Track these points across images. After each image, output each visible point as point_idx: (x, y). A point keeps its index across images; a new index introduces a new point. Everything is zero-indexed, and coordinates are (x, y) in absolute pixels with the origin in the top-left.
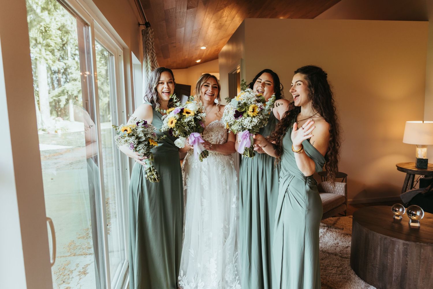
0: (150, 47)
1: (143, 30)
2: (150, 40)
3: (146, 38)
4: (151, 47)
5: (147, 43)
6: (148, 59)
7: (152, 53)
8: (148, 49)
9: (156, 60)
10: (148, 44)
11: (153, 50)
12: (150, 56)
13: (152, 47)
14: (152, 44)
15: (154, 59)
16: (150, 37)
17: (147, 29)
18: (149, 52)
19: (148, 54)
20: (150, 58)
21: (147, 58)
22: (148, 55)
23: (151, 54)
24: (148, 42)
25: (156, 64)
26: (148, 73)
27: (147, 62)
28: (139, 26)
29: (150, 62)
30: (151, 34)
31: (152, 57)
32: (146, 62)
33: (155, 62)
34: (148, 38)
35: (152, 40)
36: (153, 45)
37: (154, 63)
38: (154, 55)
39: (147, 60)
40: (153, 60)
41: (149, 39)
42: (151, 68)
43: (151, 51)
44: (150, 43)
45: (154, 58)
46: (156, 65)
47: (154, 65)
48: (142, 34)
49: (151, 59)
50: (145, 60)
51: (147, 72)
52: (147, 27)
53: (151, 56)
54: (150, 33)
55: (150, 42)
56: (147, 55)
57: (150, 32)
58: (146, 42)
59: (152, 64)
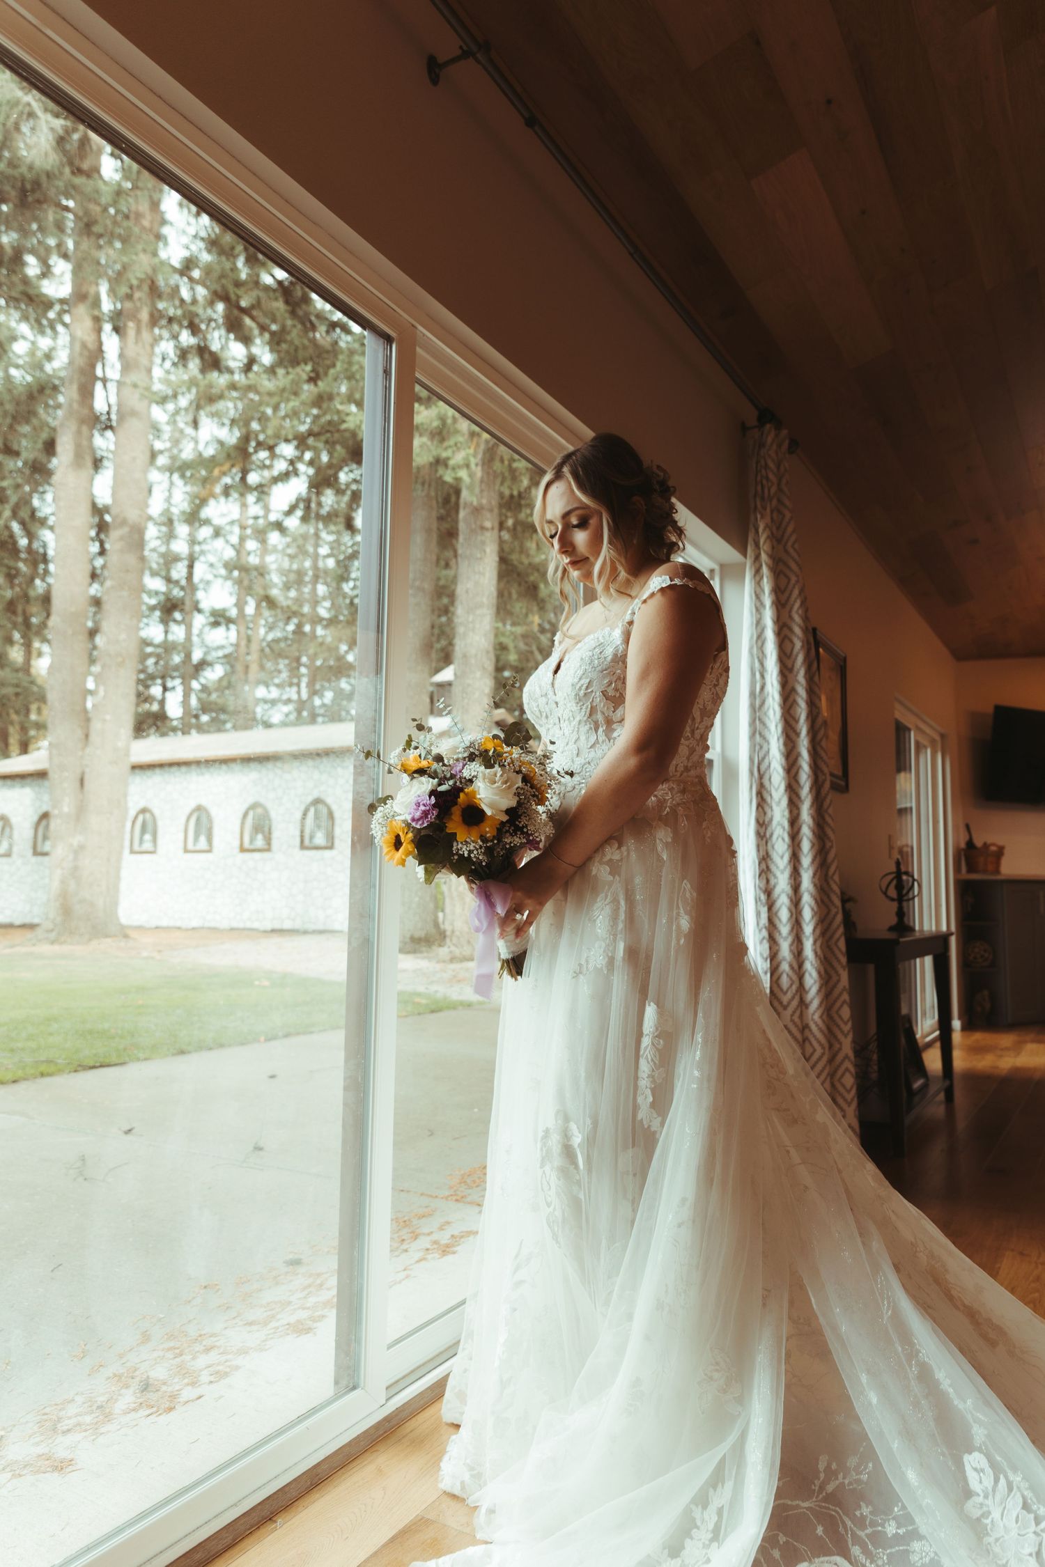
0: (769, 490)
2: (771, 465)
3: (757, 462)
4: (773, 490)
5: (759, 478)
7: (779, 512)
8: (763, 499)
9: (793, 531)
10: (764, 482)
11: (779, 501)
12: (768, 519)
13: (780, 490)
14: (780, 481)
15: (785, 529)
17: (763, 432)
18: (765, 508)
19: (760, 513)
20: (767, 526)
21: (757, 531)
22: (762, 517)
23: (772, 512)
24: (762, 476)
25: (793, 546)
26: (760, 582)
28: (744, 435)
29: (765, 542)
30: (774, 447)
31: (774, 520)
33: (785, 541)
34: (762, 462)
35: (778, 468)
36: (784, 481)
37: (784, 545)
38: (784, 516)
39: (759, 535)
40: (783, 536)
42: (770, 562)
43: (774, 502)
44: (771, 476)
46: (791, 551)
47: (786, 551)
49: (770, 528)
50: (751, 537)
51: (758, 579)
52: (764, 423)
53: (771, 518)
54: (772, 444)
56: (759, 516)
57: (769, 440)
58: (757, 475)
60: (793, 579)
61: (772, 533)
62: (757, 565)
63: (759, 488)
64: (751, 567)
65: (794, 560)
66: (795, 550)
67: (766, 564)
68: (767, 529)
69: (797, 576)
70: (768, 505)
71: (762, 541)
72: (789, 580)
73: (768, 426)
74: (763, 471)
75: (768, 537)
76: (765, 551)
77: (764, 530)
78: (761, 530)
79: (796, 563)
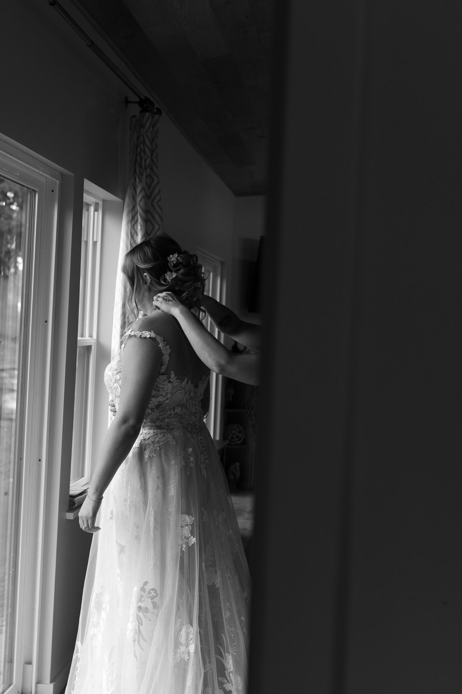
0: (145, 161)
1: (134, 116)
2: (148, 143)
3: (138, 138)
4: (148, 161)
5: (139, 150)
6: (138, 189)
7: (151, 177)
8: (141, 166)
9: (159, 193)
10: (142, 154)
11: (151, 169)
12: (144, 183)
13: (152, 161)
14: (152, 154)
15: (153, 190)
16: (147, 136)
17: (143, 117)
18: (142, 175)
19: (139, 178)
20: (143, 189)
21: (135, 190)
22: (140, 181)
23: (146, 178)
24: (141, 149)
25: (157, 203)
26: (134, 225)
27: (134, 198)
28: (126, 107)
29: (140, 201)
30: (151, 130)
31: (149, 187)
32: (132, 199)
33: (153, 200)
35: (152, 144)
37: (152, 202)
38: (153, 180)
39: (136, 192)
40: (151, 194)
41: (144, 142)
43: (148, 170)
45: (155, 188)
47: (153, 206)
48: (131, 128)
49: (145, 191)
50: (129, 192)
51: (133, 223)
52: (144, 110)
53: (146, 184)
54: (149, 127)
55: (146, 147)
56: (138, 180)
57: (148, 125)
58: (137, 148)
59: (146, 204)
60: (157, 227)
61: (146, 194)
62: (133, 213)
63: (138, 158)
64: (128, 213)
65: (158, 213)
66: (159, 206)
67: (141, 216)
68: (143, 191)
69: (159, 225)
70: (144, 172)
71: (138, 199)
72: (154, 227)
73: (148, 114)
74: (142, 146)
75: (143, 197)
76: (140, 206)
77: (141, 191)
78: (138, 190)
79: (159, 215)
